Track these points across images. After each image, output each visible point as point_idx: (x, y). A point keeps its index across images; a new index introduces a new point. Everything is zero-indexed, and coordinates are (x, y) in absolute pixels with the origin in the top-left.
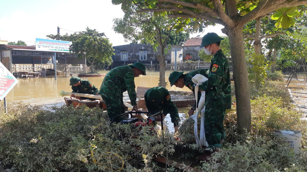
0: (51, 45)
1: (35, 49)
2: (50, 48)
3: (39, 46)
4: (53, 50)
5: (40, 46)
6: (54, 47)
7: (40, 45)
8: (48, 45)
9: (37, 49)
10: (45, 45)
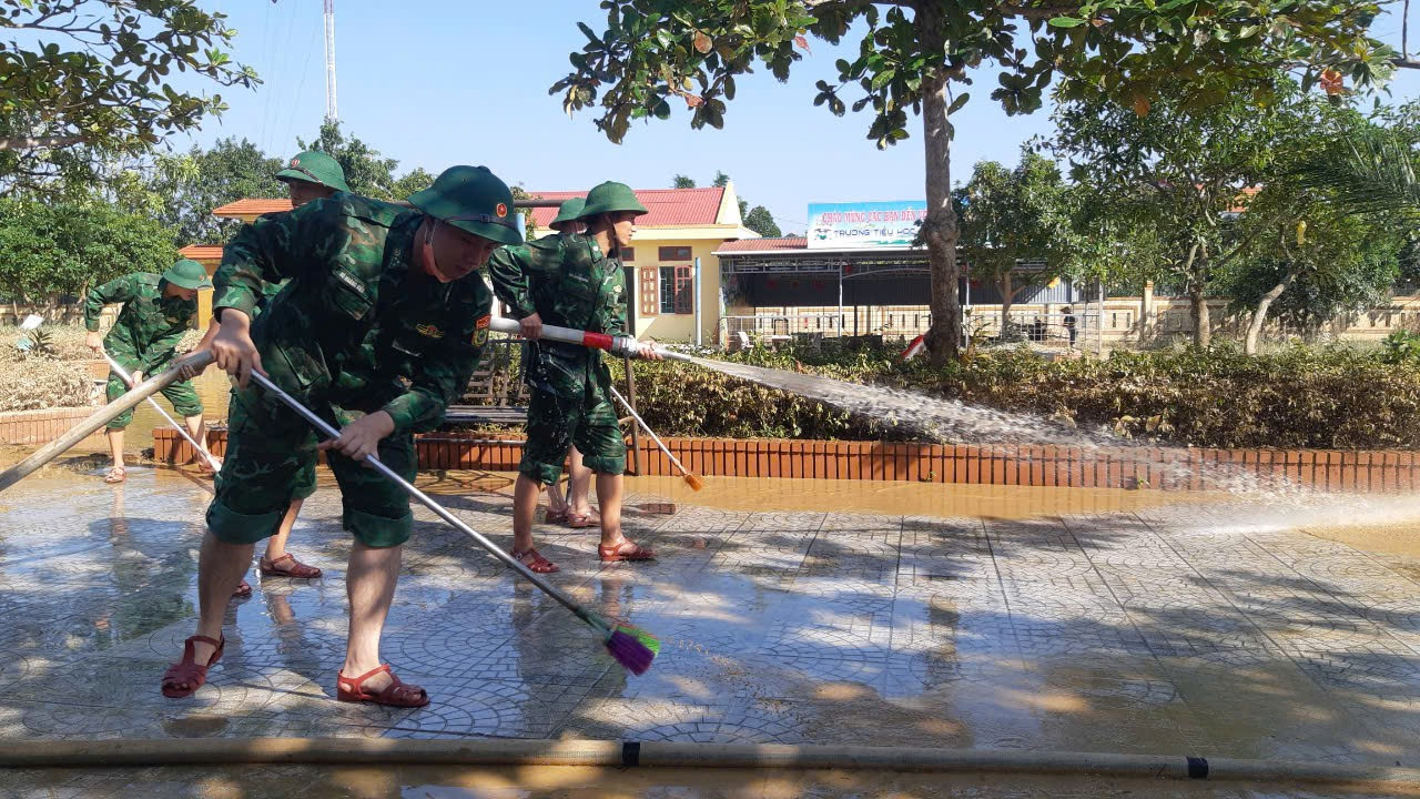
0: (880, 226)
1: (805, 247)
2: (874, 236)
3: (823, 234)
4: (886, 243)
5: (826, 231)
6: (895, 232)
7: (826, 227)
8: (862, 226)
9: (815, 246)
10: (849, 227)
